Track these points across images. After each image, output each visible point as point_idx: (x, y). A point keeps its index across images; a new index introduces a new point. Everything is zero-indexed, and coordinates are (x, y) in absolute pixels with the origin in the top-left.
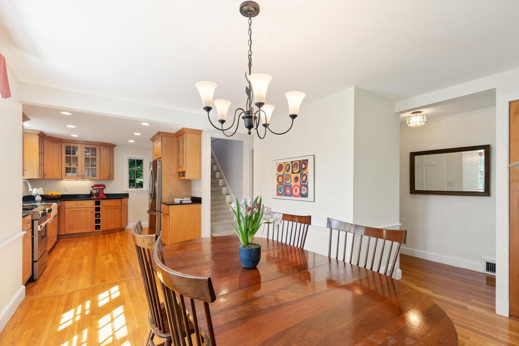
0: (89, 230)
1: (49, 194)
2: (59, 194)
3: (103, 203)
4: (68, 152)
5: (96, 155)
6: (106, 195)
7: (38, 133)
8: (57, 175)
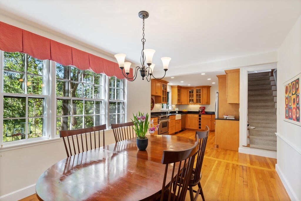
0: (196, 128)
1: (183, 111)
2: (186, 111)
3: (202, 116)
4: (190, 92)
5: (200, 93)
6: (205, 112)
7: (177, 86)
8: (186, 103)
